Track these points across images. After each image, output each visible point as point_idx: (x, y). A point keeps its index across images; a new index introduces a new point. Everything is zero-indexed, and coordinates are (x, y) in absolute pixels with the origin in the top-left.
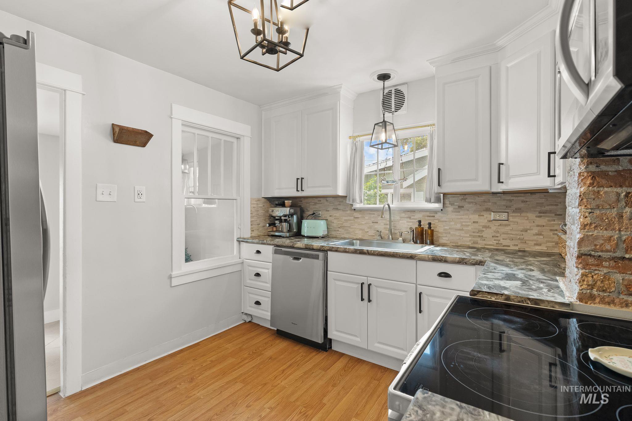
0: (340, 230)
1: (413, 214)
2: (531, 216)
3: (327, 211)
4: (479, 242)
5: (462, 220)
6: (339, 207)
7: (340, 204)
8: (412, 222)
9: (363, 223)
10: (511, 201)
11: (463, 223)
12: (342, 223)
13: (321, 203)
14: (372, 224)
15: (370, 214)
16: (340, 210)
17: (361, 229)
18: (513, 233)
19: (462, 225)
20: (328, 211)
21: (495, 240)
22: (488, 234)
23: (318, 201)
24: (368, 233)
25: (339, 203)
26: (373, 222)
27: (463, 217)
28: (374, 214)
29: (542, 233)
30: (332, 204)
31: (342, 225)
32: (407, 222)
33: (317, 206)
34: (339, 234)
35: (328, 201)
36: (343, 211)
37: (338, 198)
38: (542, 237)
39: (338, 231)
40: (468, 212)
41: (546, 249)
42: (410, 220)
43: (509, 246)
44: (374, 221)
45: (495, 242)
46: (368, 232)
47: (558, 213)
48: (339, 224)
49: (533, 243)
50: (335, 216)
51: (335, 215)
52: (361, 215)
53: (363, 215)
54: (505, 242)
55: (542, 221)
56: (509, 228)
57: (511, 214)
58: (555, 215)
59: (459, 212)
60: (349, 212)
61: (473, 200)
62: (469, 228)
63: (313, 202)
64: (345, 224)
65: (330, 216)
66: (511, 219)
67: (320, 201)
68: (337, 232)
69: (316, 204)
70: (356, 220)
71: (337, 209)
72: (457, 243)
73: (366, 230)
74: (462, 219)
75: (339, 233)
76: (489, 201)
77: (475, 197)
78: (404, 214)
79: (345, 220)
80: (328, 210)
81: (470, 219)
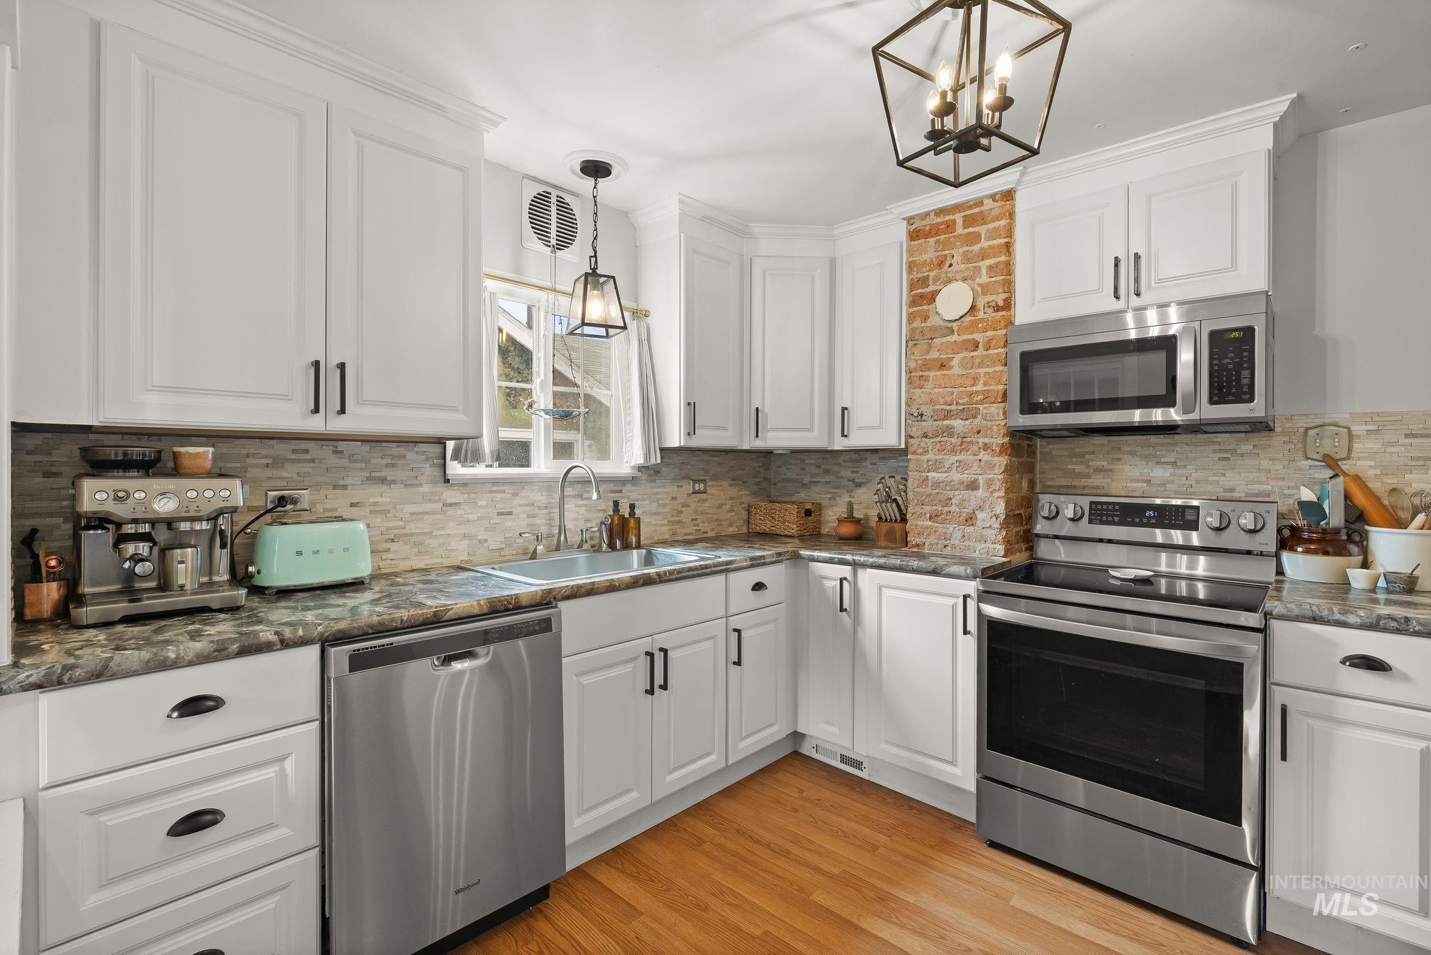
0: (393, 546)
1: (587, 489)
2: (725, 484)
3: (335, 487)
4: (679, 531)
5: (659, 496)
6: (390, 474)
7: (393, 465)
8: (586, 506)
9: (473, 517)
10: (707, 462)
11: (660, 502)
12: (401, 524)
13: (313, 461)
14: (497, 520)
15: (491, 492)
16: (394, 482)
17: (465, 536)
18: (711, 511)
19: (659, 505)
20: (345, 487)
21: (694, 526)
22: (687, 516)
23: (294, 451)
24: (485, 545)
25: (389, 461)
26: (500, 514)
27: (659, 490)
28: (504, 492)
29: (735, 508)
30: (363, 465)
31: (402, 531)
32: (577, 506)
33: (289, 472)
34: (389, 562)
35: (342, 452)
36: (406, 486)
37: (384, 444)
38: (734, 514)
39: (387, 550)
40: (666, 481)
41: (736, 529)
42: (581, 502)
43: (707, 532)
44: (501, 511)
45: (695, 528)
46: (486, 541)
47: (745, 480)
48: (388, 529)
49: (727, 523)
50: (375, 504)
51: (372, 500)
52: (466, 496)
53: (473, 496)
54: (703, 527)
55: (733, 492)
56: (706, 504)
57: (709, 483)
58: (744, 482)
59: (654, 481)
60: (425, 489)
61: (671, 461)
62: (667, 510)
63: (266, 457)
64: (411, 528)
65: (352, 505)
66: (709, 491)
67: (306, 452)
68: (384, 557)
69: (278, 462)
70: (451, 511)
71: (383, 480)
72: (653, 538)
73: (480, 538)
74: (657, 493)
75: (390, 556)
76: (687, 464)
77: (675, 455)
78: (571, 489)
79: (411, 514)
80: (341, 482)
81: (668, 493)
